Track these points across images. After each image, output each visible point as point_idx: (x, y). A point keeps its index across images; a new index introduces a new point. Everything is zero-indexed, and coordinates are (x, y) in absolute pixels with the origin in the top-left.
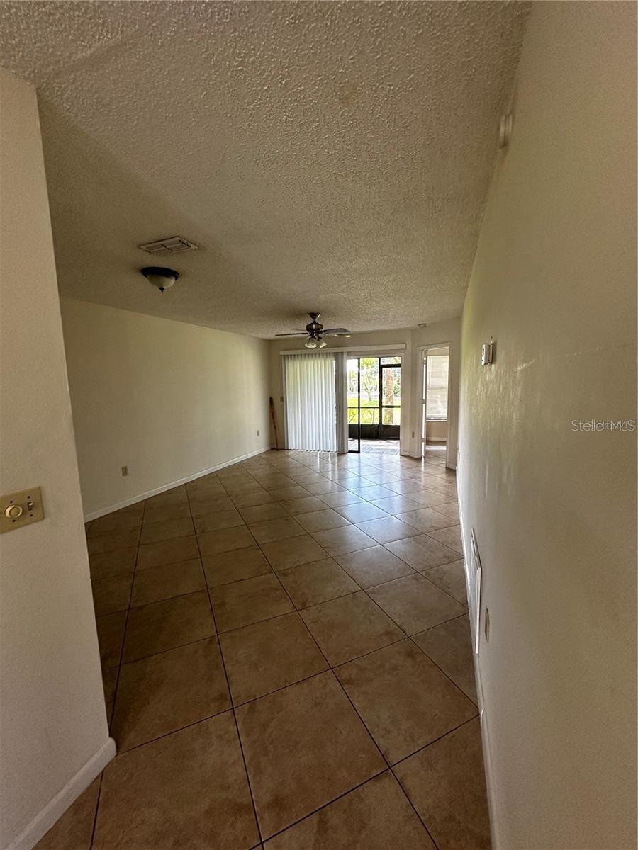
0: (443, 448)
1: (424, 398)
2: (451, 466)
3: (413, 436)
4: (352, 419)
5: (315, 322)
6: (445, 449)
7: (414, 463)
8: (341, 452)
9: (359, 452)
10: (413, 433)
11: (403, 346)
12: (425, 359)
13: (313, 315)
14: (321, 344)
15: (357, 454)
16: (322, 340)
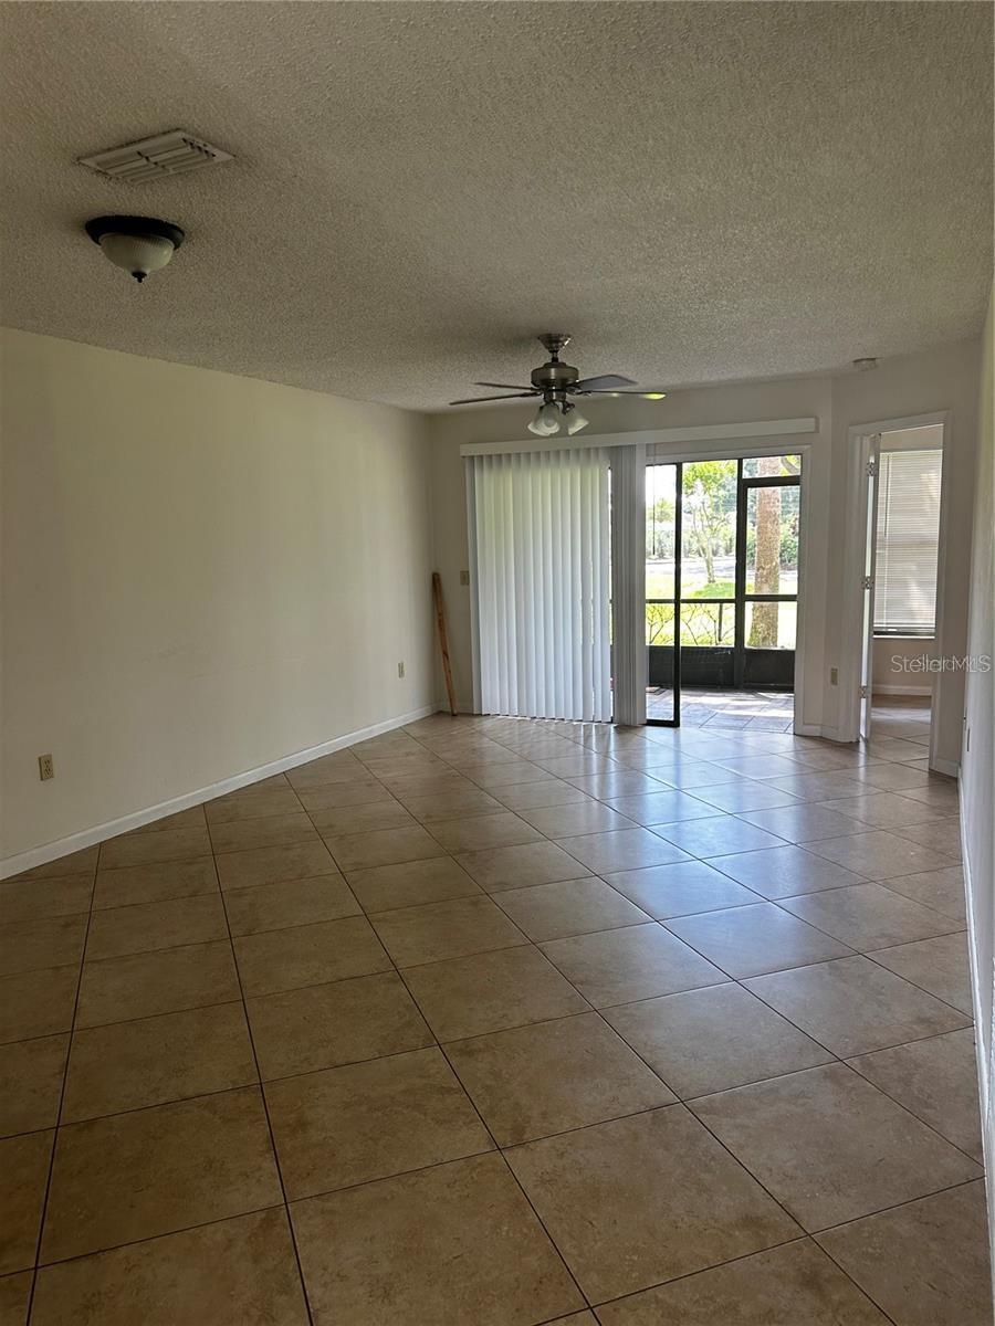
0: (924, 716)
1: (868, 574)
2: (944, 767)
3: (834, 681)
4: (658, 631)
5: (555, 360)
6: (929, 719)
7: (835, 757)
8: (628, 724)
9: (675, 724)
10: (834, 674)
11: (807, 424)
12: (872, 460)
13: (552, 341)
14: (572, 422)
15: (669, 731)
16: (574, 411)
